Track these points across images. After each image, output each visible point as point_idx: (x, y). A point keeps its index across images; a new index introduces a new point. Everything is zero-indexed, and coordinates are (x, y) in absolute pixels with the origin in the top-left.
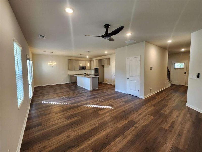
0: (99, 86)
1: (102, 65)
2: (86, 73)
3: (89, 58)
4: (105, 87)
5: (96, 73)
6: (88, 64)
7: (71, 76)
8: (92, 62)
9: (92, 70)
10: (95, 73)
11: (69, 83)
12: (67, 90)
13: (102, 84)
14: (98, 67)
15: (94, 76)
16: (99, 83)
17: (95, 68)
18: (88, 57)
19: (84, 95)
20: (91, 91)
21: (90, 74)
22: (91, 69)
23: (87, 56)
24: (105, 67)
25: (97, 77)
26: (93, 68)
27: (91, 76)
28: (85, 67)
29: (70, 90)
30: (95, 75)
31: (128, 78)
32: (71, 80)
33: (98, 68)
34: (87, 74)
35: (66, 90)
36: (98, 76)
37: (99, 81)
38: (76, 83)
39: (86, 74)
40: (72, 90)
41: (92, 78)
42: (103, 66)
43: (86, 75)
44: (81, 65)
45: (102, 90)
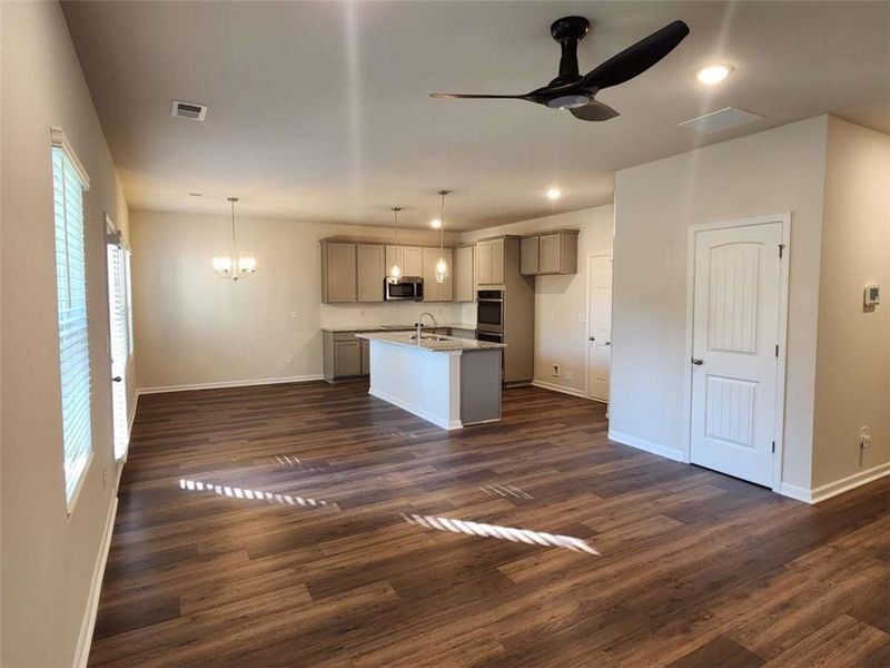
0: (503, 403)
1: (525, 271)
2: (428, 322)
3: (447, 231)
4: (545, 415)
5: (486, 327)
6: (442, 268)
7: (338, 337)
8: (465, 255)
9: (461, 303)
10: (479, 321)
11: (321, 377)
12: (314, 422)
13: (523, 392)
14: (502, 288)
15: (474, 343)
16: (504, 384)
17: (481, 294)
18: (436, 224)
19: (415, 457)
20: (454, 435)
21: (449, 331)
22: (452, 299)
23: (431, 219)
24: (543, 284)
25: (492, 349)
26: (469, 291)
27: (453, 340)
28: (420, 286)
29: (330, 419)
30: (481, 336)
31: (700, 363)
32: (338, 360)
33: (498, 294)
34: (434, 330)
35: (308, 422)
36: (498, 339)
37: (503, 375)
38: (365, 379)
39: (425, 329)
40: (344, 424)
41: (465, 351)
42: (531, 281)
43: (424, 335)
44: (395, 275)
45: (522, 431)
